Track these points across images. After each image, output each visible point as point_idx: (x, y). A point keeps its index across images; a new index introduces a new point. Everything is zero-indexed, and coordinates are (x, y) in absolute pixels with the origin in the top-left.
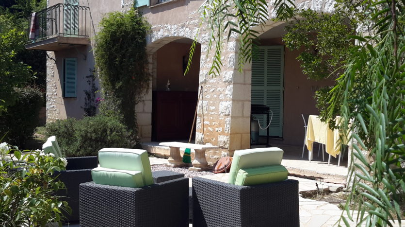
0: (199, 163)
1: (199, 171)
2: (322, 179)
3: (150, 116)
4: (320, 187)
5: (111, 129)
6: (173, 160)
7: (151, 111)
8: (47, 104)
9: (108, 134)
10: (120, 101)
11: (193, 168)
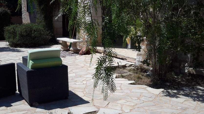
0: (73, 49)
1: (72, 53)
2: (126, 59)
3: (61, 23)
4: (120, 64)
5: (34, 30)
6: (63, 47)
7: (62, 20)
8: (23, 15)
9: (33, 33)
10: (43, 15)
11: (70, 52)
